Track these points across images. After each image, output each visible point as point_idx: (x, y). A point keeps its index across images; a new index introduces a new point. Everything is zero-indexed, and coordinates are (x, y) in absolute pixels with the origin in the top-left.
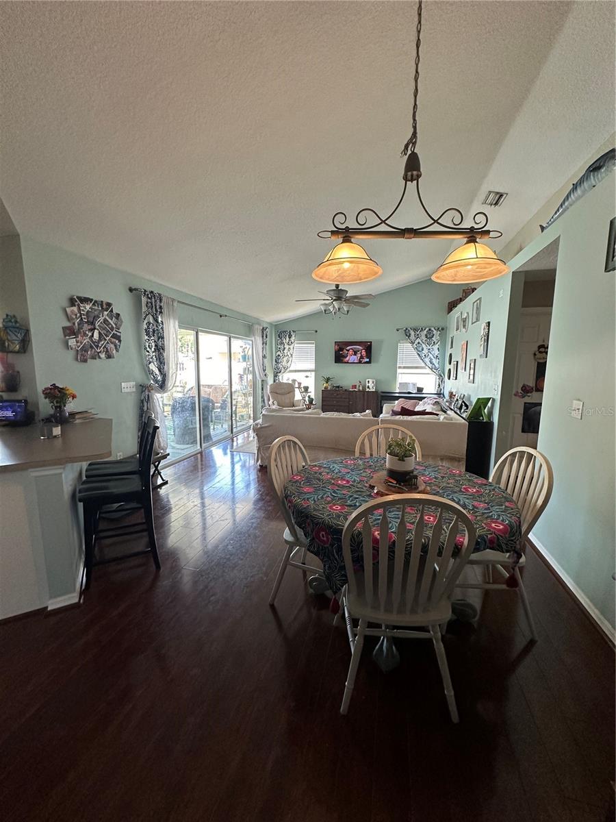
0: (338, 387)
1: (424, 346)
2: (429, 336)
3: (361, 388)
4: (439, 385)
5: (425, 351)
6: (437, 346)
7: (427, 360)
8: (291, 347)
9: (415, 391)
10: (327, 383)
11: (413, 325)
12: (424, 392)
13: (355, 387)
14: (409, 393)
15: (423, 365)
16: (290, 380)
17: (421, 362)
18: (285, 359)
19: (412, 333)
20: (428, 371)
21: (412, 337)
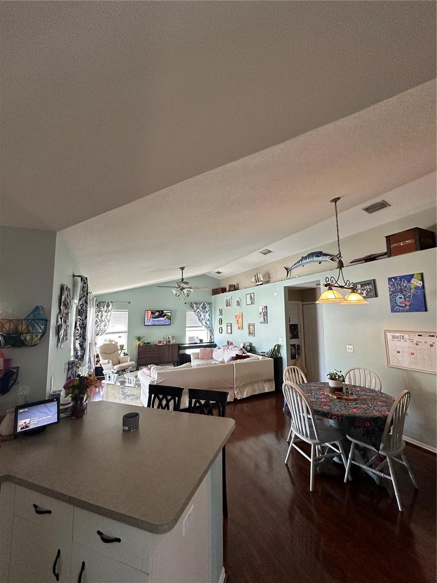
0: (148, 343)
1: (201, 313)
2: (204, 308)
3: (165, 343)
4: (211, 337)
5: (202, 317)
6: (208, 313)
7: (204, 322)
8: (109, 314)
9: (199, 342)
10: (139, 340)
11: (195, 301)
12: (203, 342)
13: (160, 342)
14: (196, 343)
15: (201, 325)
16: (108, 340)
17: (200, 323)
18: (103, 324)
19: (195, 305)
20: (204, 328)
21: (195, 308)
